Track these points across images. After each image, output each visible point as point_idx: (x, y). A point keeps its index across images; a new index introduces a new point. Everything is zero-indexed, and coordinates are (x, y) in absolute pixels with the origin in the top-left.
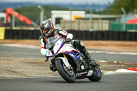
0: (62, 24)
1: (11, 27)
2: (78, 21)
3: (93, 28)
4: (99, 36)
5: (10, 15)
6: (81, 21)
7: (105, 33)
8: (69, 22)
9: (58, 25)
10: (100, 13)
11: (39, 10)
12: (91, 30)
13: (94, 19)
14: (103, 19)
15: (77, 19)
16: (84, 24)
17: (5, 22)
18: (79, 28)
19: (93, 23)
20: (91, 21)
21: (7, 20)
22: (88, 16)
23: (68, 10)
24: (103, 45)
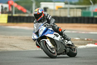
1: (12, 14)
2: (59, 10)
3: (70, 15)
4: (74, 20)
5: (11, 6)
6: (62, 10)
7: (79, 19)
10: (75, 4)
11: (32, 2)
13: (71, 8)
14: (77, 8)
18: (60, 14)
19: (70, 11)
21: (9, 9)
22: (67, 6)
23: (52, 2)
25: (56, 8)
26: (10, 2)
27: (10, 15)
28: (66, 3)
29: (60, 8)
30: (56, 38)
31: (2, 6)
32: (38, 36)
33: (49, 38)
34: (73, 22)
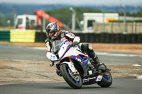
0: (94, 27)
1: (42, 29)
2: (111, 23)
3: (126, 31)
4: (133, 39)
5: (40, 18)
6: (114, 23)
7: (139, 37)
8: (101, 24)
9: (90, 28)
10: (134, 15)
11: (71, 12)
12: (124, 33)
13: (128, 22)
14: (137, 21)
15: (110, 21)
16: (118, 27)
17: (35, 24)
18: (112, 31)
19: (126, 25)
20: (124, 23)
21: (38, 23)
22: (122, 18)
23: (101, 12)
24: (137, 48)
25: (106, 22)
26: (39, 13)
27: (39, 31)
28: (121, 15)
29: (112, 21)
31: (27, 18)
34: (130, 42)
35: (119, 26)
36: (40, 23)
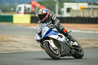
25: (79, 9)
26: (33, 3)
27: (33, 15)
28: (90, 4)
29: (83, 9)
30: (60, 39)
32: (41, 36)
33: (53, 39)
35: (88, 12)
36: (34, 10)
